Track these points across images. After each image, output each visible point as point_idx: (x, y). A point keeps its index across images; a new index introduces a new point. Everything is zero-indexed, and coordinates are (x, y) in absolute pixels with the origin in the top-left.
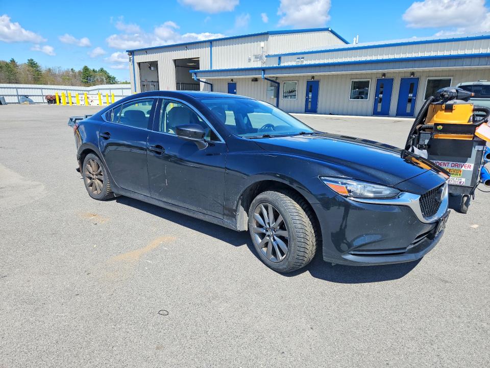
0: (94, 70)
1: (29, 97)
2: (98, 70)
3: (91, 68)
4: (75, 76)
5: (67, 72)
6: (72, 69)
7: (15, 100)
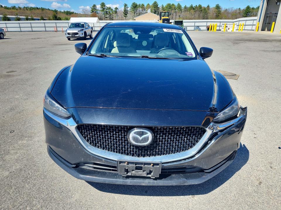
0: (253, 8)
1: (200, 27)
2: (256, 8)
3: (251, 7)
4: (240, 13)
5: (236, 10)
6: (239, 9)
7: (193, 28)
